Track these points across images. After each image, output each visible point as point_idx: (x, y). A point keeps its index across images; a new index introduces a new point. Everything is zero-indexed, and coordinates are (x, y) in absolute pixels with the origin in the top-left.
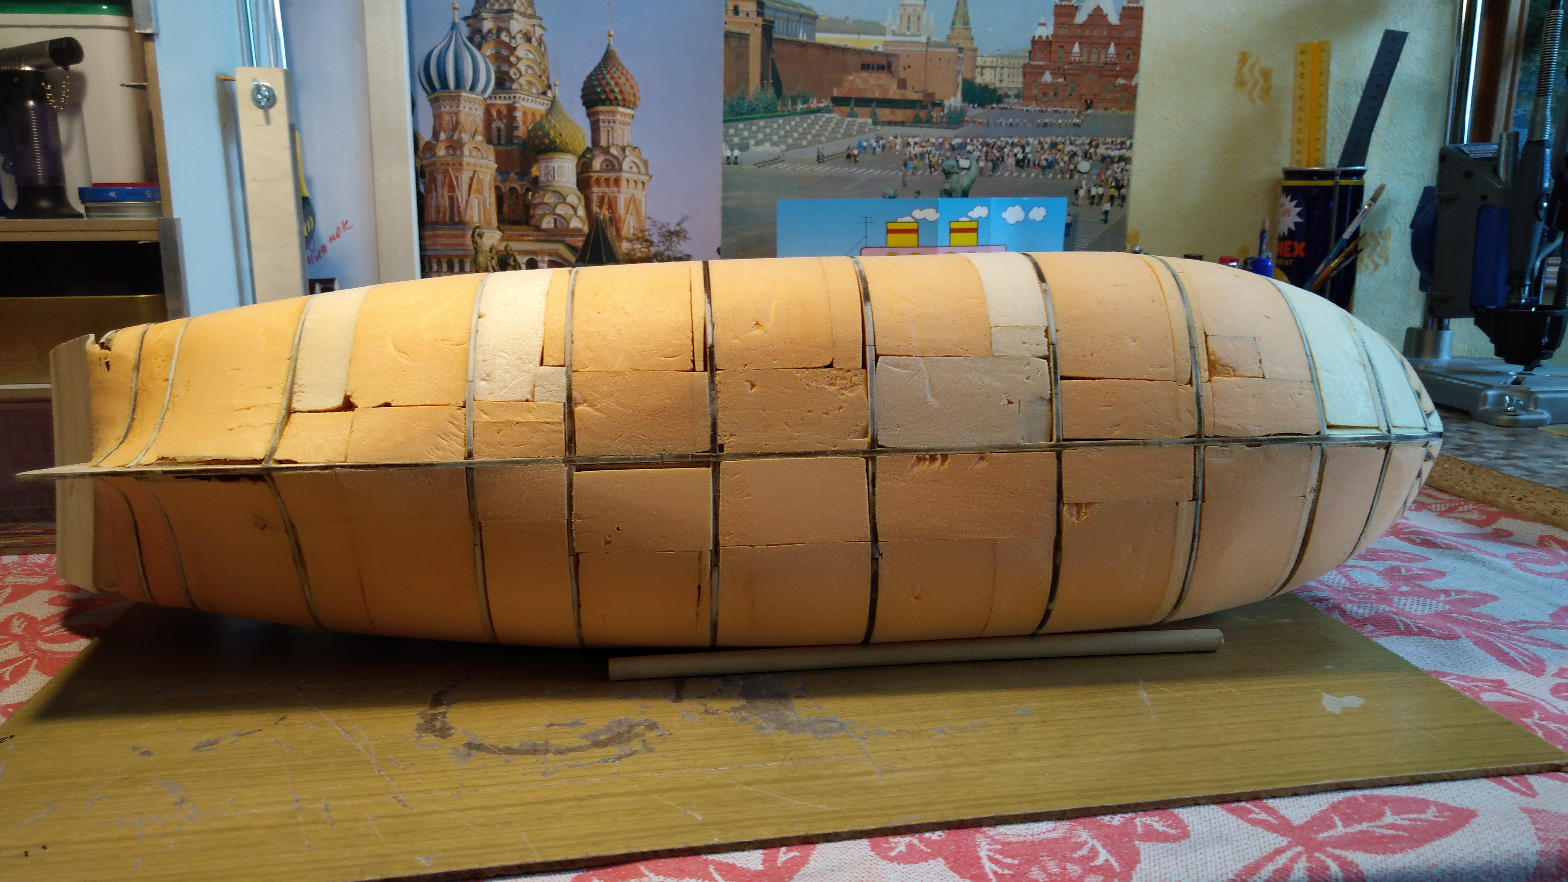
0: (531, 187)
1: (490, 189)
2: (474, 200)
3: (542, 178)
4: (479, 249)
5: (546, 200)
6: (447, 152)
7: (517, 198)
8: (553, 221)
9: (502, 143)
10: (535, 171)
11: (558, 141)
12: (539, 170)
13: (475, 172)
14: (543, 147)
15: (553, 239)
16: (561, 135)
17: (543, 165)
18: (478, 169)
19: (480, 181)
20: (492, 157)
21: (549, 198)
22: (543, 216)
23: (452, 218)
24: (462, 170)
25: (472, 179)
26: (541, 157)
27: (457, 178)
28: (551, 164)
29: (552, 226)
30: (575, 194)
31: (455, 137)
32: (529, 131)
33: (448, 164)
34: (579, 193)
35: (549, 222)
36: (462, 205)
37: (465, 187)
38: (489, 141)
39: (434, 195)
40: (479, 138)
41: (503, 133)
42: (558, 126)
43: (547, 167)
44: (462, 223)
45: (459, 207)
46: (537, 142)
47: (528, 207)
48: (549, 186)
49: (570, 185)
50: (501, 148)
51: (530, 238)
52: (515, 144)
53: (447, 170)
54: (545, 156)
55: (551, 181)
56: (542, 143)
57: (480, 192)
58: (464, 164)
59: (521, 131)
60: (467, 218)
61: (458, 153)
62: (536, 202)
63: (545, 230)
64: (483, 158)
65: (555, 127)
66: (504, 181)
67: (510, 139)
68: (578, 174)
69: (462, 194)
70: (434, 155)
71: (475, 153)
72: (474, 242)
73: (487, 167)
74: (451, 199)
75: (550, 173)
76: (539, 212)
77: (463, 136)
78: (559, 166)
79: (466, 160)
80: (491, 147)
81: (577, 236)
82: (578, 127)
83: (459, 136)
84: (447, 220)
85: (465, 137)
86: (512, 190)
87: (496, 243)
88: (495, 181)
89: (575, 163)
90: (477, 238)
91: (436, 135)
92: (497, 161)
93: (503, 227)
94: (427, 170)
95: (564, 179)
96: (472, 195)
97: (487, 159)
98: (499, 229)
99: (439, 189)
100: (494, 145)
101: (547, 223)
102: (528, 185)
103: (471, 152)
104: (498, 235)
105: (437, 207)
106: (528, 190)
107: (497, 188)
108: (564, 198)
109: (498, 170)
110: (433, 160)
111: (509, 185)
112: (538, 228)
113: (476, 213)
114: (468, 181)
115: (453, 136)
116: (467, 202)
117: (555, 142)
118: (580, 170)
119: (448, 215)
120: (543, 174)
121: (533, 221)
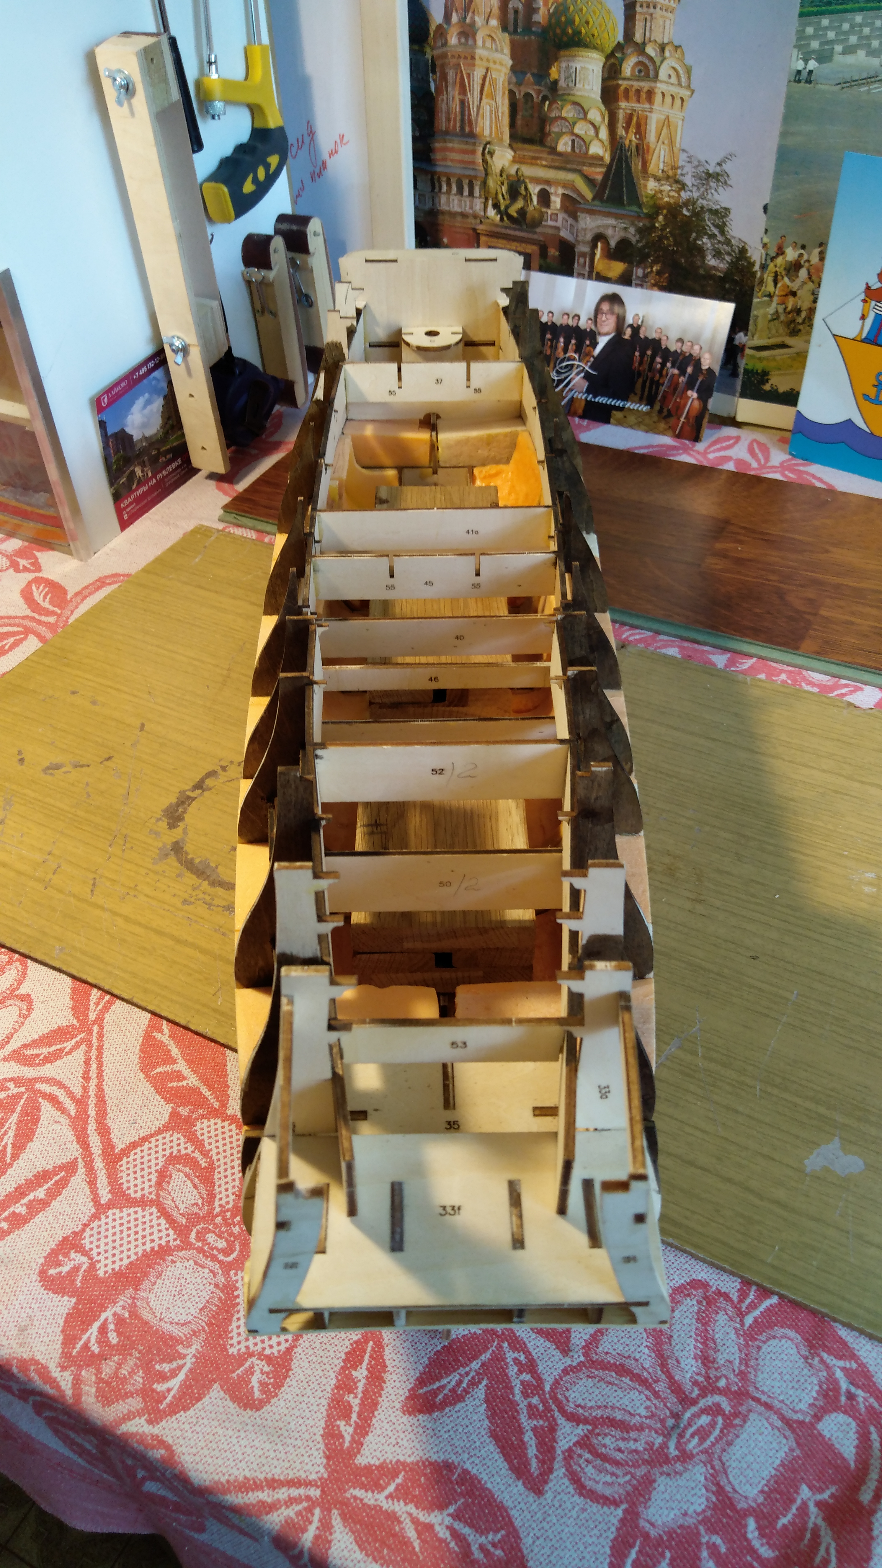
0: (549, 95)
1: (504, 93)
2: (486, 108)
3: (562, 84)
4: (489, 170)
5: (564, 114)
6: (459, 40)
7: (532, 107)
8: (570, 143)
9: (519, 30)
10: (554, 73)
11: (583, 31)
12: (559, 72)
13: (487, 69)
14: (565, 39)
15: (569, 166)
16: (587, 23)
17: (564, 65)
18: (491, 65)
19: (493, 81)
20: (507, 50)
21: (568, 112)
22: (560, 135)
23: (462, 128)
24: (474, 65)
25: (485, 78)
26: (562, 53)
27: (469, 76)
28: (573, 65)
29: (569, 149)
30: (599, 109)
31: (468, 20)
32: (551, 16)
33: (459, 57)
34: (603, 108)
35: (566, 144)
36: (474, 112)
37: (477, 88)
38: (505, 28)
39: (445, 97)
40: (494, 22)
41: (521, 16)
42: (584, 10)
43: (568, 68)
44: (472, 135)
45: (470, 115)
46: (558, 31)
47: (544, 121)
48: (569, 94)
49: (593, 96)
50: (517, 37)
51: (544, 163)
52: (534, 33)
53: (459, 65)
54: (567, 53)
55: (571, 88)
56: (564, 32)
57: (493, 97)
58: (477, 57)
59: (541, 17)
60: (478, 131)
61: (470, 42)
62: (553, 115)
63: (560, 154)
64: (497, 50)
65: (581, 10)
66: (519, 84)
67: (529, 24)
68: (604, 80)
69: (473, 97)
70: (445, 44)
71: (488, 43)
72: (485, 161)
73: (501, 64)
74: (462, 102)
75: (572, 76)
76: (555, 129)
77: (477, 18)
78: (582, 68)
79: (480, 52)
80: (506, 35)
81: (596, 166)
82: (609, 12)
83: (472, 18)
84: (458, 129)
85: (479, 21)
86: (528, 95)
87: (507, 164)
88: (509, 83)
89: (601, 65)
90: (488, 157)
91: (447, 17)
92: (513, 57)
93: (515, 146)
94: (438, 63)
95: (586, 86)
96: (484, 100)
97: (502, 51)
98: (511, 146)
99: (450, 89)
100: (510, 34)
101: (564, 145)
102: (545, 92)
103: (484, 42)
104: (509, 154)
105: (448, 112)
106: (545, 98)
107: (511, 93)
108: (585, 114)
109: (513, 69)
110: (444, 49)
111: (524, 90)
112: (553, 151)
113: (488, 123)
114: (480, 81)
115: (465, 18)
116: (479, 108)
117: (580, 33)
118: (606, 75)
119: (458, 124)
120: (563, 76)
121: (548, 141)
